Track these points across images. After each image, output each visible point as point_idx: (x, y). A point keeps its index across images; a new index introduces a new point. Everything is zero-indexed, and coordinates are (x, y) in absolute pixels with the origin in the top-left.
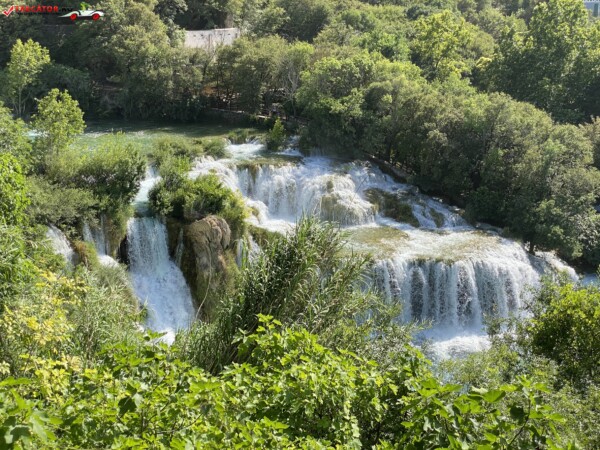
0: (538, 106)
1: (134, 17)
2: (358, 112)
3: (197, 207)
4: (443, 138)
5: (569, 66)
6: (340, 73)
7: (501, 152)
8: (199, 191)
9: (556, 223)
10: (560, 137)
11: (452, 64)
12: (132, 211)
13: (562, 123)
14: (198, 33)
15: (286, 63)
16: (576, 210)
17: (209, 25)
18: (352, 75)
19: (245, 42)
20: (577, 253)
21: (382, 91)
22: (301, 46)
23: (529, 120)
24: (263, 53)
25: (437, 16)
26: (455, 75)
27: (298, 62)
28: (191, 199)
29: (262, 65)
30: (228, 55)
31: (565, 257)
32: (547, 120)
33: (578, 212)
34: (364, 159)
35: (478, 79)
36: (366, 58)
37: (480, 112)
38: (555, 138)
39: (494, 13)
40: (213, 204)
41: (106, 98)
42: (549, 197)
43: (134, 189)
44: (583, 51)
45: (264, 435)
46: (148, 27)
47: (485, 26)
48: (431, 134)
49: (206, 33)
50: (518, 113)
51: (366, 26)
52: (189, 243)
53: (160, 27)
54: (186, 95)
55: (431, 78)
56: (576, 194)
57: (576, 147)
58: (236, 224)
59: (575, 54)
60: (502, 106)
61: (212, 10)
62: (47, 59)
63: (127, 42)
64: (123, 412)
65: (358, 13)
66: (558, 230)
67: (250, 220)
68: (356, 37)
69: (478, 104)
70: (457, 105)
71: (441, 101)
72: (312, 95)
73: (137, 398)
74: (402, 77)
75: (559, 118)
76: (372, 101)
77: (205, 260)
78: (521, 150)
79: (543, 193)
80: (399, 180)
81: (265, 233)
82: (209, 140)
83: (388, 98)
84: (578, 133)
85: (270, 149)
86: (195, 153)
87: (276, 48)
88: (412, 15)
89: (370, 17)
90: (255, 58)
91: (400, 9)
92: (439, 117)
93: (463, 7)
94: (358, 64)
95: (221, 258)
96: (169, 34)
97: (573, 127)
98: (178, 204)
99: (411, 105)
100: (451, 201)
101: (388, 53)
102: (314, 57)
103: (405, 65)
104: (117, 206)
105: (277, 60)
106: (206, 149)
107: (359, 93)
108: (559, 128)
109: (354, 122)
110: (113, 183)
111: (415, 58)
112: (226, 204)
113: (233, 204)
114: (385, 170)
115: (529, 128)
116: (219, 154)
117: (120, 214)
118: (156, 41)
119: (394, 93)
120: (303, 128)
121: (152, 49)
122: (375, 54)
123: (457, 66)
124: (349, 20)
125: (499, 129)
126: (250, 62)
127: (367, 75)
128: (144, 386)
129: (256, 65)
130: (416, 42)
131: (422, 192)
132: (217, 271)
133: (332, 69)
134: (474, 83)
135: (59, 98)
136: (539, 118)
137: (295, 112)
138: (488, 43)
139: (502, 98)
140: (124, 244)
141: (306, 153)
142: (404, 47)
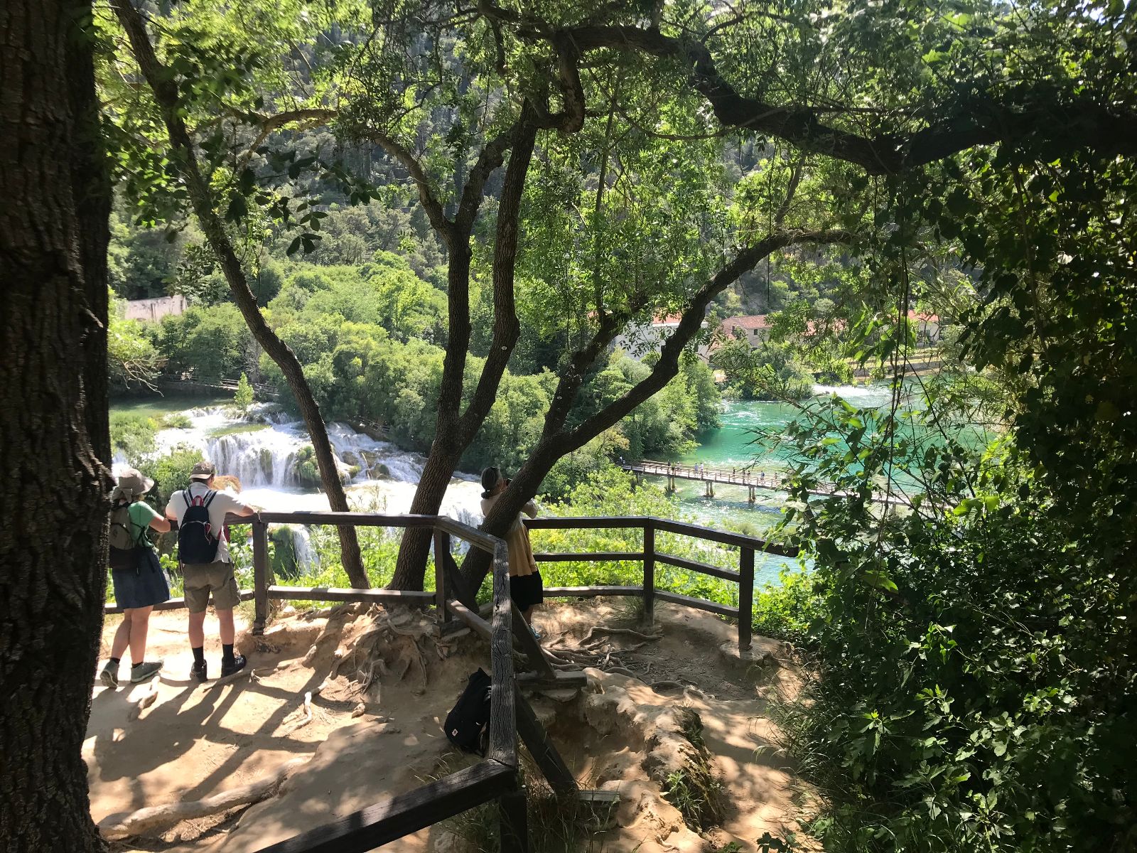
2: (330, 378)
6: (305, 339)
13: (519, 374)
14: (138, 303)
17: (150, 294)
18: (317, 340)
21: (350, 355)
29: (219, 334)
30: (179, 326)
48: (403, 393)
49: (148, 302)
57: (534, 396)
61: (153, 279)
65: (311, 275)
71: (408, 361)
74: (369, 338)
76: (341, 363)
80: (377, 438)
83: (357, 361)
90: (211, 327)
92: (408, 376)
94: (323, 329)
97: (529, 378)
99: (380, 367)
101: (350, 315)
103: (370, 327)
105: (234, 328)
107: (328, 358)
108: (518, 380)
109: (327, 387)
114: (361, 430)
119: (364, 357)
122: (337, 316)
126: (207, 332)
127: (332, 339)
129: (213, 334)
133: (298, 336)
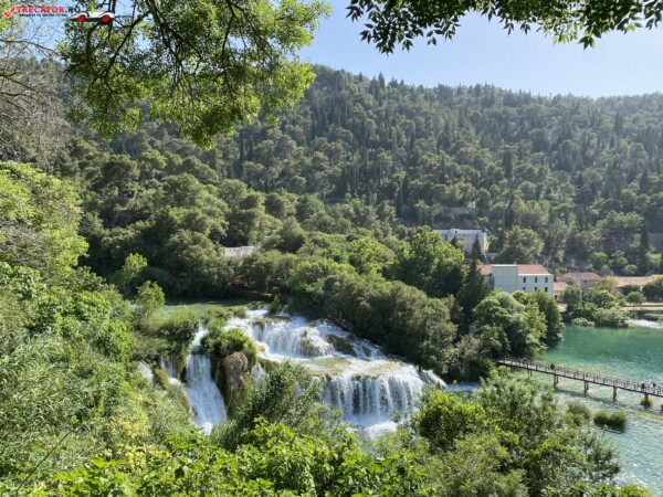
0: (419, 289)
1: (196, 241)
2: (321, 291)
3: (228, 348)
4: (368, 305)
5: (434, 267)
6: (311, 270)
7: (400, 314)
8: (230, 338)
9: (432, 354)
10: (431, 305)
11: (371, 265)
12: (189, 351)
13: (432, 297)
14: (232, 249)
15: (281, 265)
16: (443, 346)
17: (239, 244)
18: (317, 271)
19: (259, 254)
20: (445, 371)
21: (334, 280)
22: (289, 255)
23: (414, 296)
24: (269, 259)
25: (363, 240)
26: (374, 271)
27: (288, 264)
28: (225, 343)
29: (268, 266)
30: (249, 261)
31: (438, 372)
32: (424, 296)
33: (444, 347)
34: (325, 317)
35: (386, 274)
36: (325, 262)
37: (388, 291)
38: (429, 305)
39: (393, 238)
40: (237, 345)
41: (178, 285)
42: (428, 338)
43: (191, 338)
44: (441, 259)
45: (260, 489)
46: (204, 246)
47: (389, 245)
48: (362, 303)
49: (237, 249)
50: (408, 291)
51: (324, 245)
52: (223, 369)
53: (211, 246)
54: (225, 283)
55: (361, 272)
56: (442, 337)
57: (440, 311)
58: (251, 357)
59: (436, 260)
60: (399, 288)
61: (241, 237)
62: (145, 264)
63: (192, 254)
64: (177, 477)
65: (320, 238)
66: (434, 358)
67: (260, 355)
68: (319, 251)
69: (387, 287)
70: (375, 287)
71: (366, 286)
72: (296, 282)
73: (185, 468)
74: (345, 272)
75: (430, 294)
76: (329, 285)
77: (232, 379)
78: (411, 312)
79: (425, 336)
80: (345, 329)
81: (268, 362)
82: (237, 308)
83: (338, 284)
84: (441, 302)
85: (272, 313)
86: (228, 316)
87: (275, 257)
88: (350, 239)
89: (327, 240)
90: (264, 262)
91: (343, 236)
92: (366, 294)
93: (376, 235)
94: (321, 265)
95: (242, 377)
96: (216, 249)
97: (438, 300)
98: (218, 346)
99: (350, 288)
100: (374, 342)
101: (337, 259)
102: (297, 262)
103: (346, 266)
104: (181, 348)
105: (276, 263)
106: (235, 313)
107: (321, 281)
108: (431, 300)
109: (319, 297)
110: (180, 334)
111: (352, 262)
112: (246, 345)
113: (250, 346)
114: (337, 324)
115: (414, 300)
116: (242, 316)
117: (183, 353)
118: (208, 254)
119: (341, 281)
120: (290, 300)
121: (206, 258)
122: (330, 260)
123: (375, 267)
124: (316, 242)
125: (399, 301)
126: (261, 264)
127: (326, 272)
128: (190, 461)
129: (264, 265)
130: (352, 253)
131: (357, 336)
132: (239, 386)
133: (307, 269)
134: (384, 276)
135: (151, 286)
136: (420, 295)
137: (286, 292)
138: (390, 254)
139: (399, 284)
140: (184, 371)
141: (292, 315)
142: (346, 256)
